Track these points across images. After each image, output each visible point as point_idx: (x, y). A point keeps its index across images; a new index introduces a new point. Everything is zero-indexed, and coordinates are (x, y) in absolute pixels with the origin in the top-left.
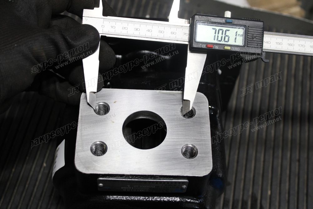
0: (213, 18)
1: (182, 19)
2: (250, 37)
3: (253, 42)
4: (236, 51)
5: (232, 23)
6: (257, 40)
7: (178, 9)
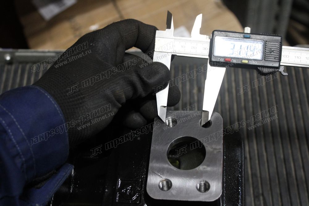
0: (232, 33)
1: (204, 35)
2: (268, 51)
3: (270, 56)
4: (254, 64)
5: (250, 38)
6: (274, 54)
7: (200, 26)
